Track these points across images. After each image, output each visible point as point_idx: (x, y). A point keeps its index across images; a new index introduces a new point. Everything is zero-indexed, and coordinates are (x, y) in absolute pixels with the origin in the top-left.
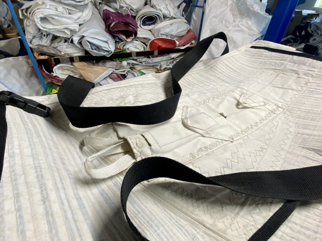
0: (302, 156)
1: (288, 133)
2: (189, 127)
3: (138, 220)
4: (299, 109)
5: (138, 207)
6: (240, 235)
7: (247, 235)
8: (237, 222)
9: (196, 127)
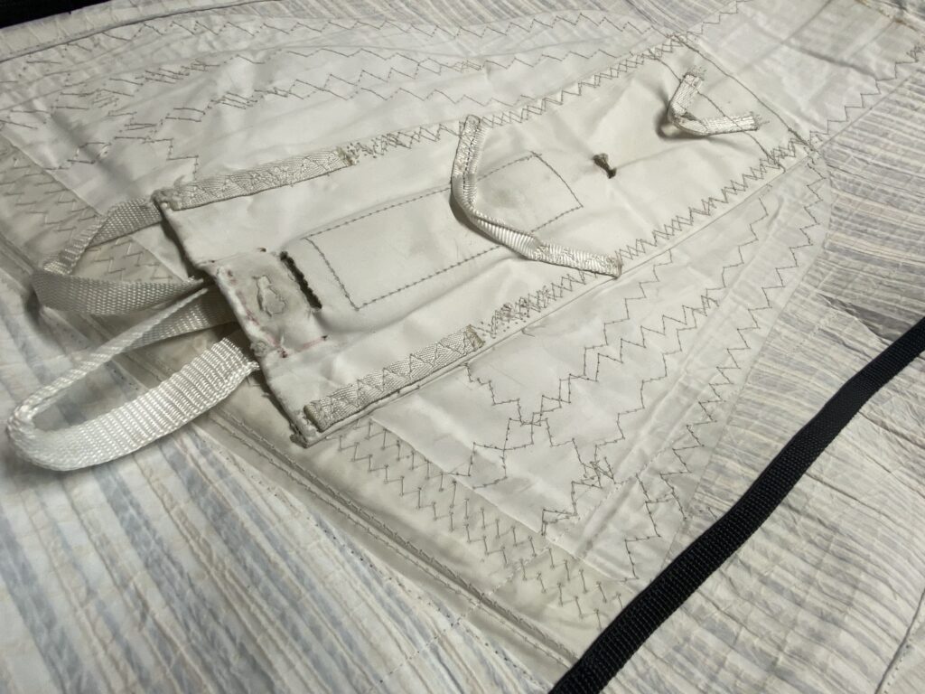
0: (819, 329)
1: (800, 244)
2: (472, 220)
3: (249, 608)
4: (862, 156)
5: (255, 557)
6: (582, 616)
7: (604, 614)
8: (582, 571)
9: (499, 220)
